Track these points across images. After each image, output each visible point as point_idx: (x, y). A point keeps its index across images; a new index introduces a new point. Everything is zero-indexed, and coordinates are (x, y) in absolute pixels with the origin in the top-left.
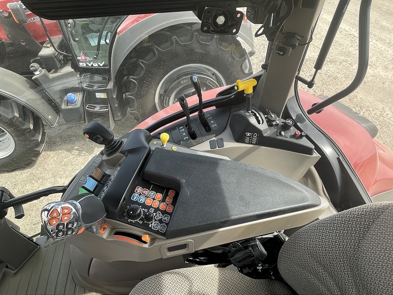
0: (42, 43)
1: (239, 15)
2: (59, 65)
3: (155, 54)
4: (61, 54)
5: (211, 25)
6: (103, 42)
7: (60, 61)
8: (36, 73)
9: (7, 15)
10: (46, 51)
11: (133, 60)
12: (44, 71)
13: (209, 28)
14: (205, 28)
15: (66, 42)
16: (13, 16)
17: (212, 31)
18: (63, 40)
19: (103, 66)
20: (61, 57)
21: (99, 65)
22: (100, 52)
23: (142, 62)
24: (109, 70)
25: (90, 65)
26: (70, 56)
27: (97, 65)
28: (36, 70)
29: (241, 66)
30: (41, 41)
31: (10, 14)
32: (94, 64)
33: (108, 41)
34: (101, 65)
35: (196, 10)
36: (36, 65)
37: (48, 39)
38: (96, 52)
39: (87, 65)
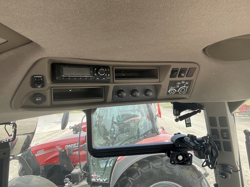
0: (75, 166)
1: (190, 155)
2: (80, 179)
3: (139, 174)
4: (83, 172)
5: (176, 160)
6: (108, 165)
7: (81, 177)
8: (66, 185)
9: (63, 151)
10: (76, 171)
11: (125, 178)
12: (71, 183)
13: (174, 162)
14: (173, 162)
15: (88, 165)
16: (67, 151)
17: (176, 163)
18: (86, 164)
19: (106, 181)
20: (83, 174)
21: (103, 181)
22: (105, 172)
23: (130, 179)
24: (109, 184)
25: (98, 180)
26: (88, 174)
27: (102, 180)
28: (66, 183)
29: (201, 184)
30: (75, 164)
31: (66, 150)
32: (100, 180)
33: (111, 165)
34: (105, 180)
35: (166, 152)
36: (68, 179)
37: (79, 163)
38: (103, 171)
39: (96, 180)
